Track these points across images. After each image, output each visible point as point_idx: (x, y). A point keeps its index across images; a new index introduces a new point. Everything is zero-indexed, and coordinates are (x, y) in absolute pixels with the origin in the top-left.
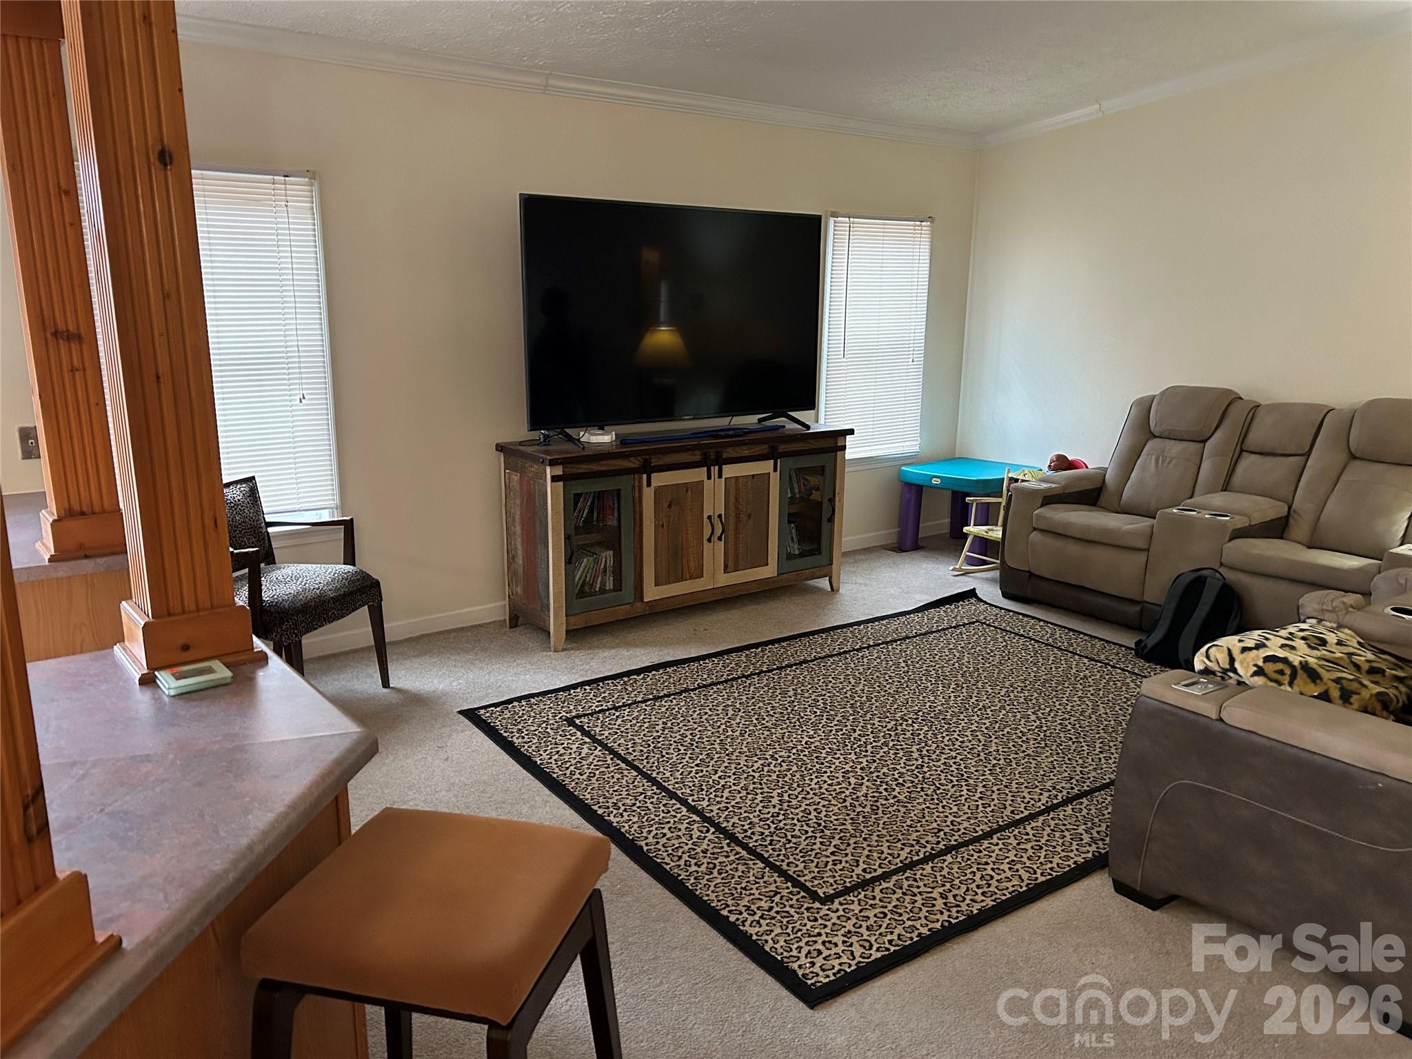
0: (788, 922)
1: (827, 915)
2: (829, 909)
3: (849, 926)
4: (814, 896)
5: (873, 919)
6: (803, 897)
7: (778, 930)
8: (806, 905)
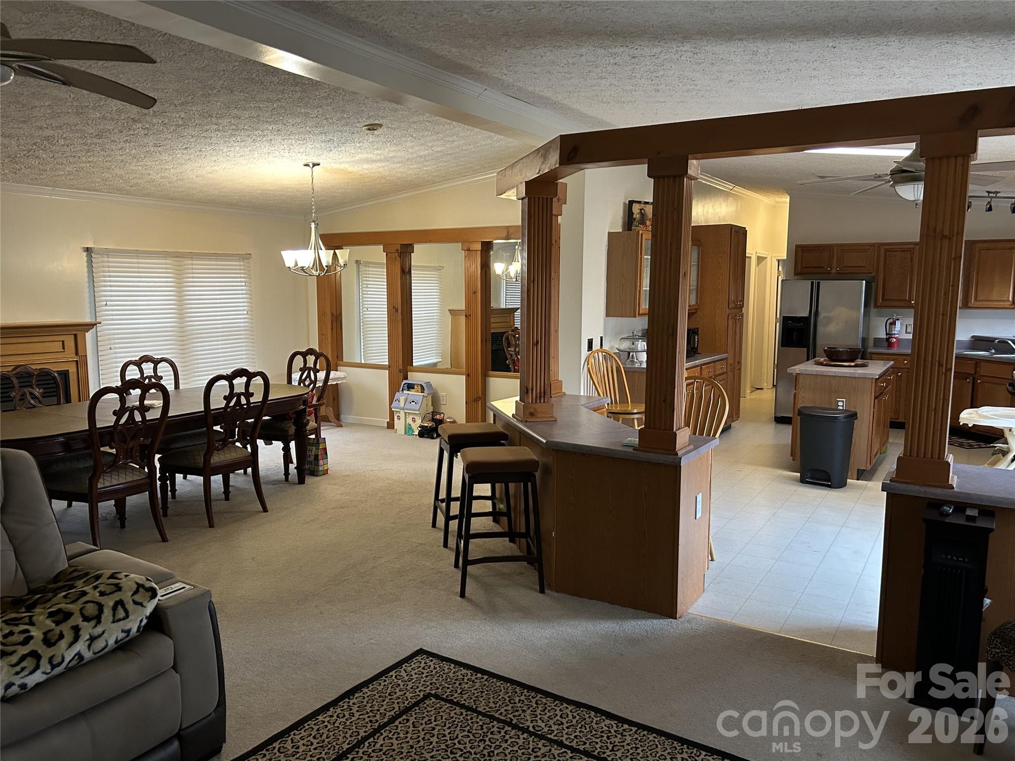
0: (447, 680)
1: (425, 688)
2: (425, 691)
3: (410, 684)
4: (437, 696)
5: (397, 690)
6: (444, 695)
7: (451, 675)
8: (440, 690)
